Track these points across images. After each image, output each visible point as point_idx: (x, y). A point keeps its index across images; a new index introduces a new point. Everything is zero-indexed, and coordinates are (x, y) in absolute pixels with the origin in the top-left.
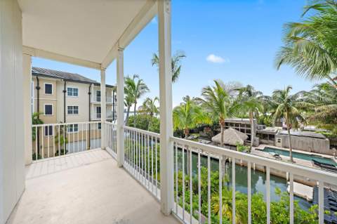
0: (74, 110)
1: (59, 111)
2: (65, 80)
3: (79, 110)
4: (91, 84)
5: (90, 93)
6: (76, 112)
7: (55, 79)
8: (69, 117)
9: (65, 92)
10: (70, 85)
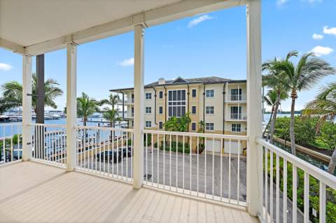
0: (210, 110)
1: (200, 110)
2: (205, 84)
3: (215, 110)
4: (225, 82)
5: (224, 93)
6: (212, 112)
7: (197, 85)
8: (207, 116)
9: (204, 94)
10: (209, 88)
